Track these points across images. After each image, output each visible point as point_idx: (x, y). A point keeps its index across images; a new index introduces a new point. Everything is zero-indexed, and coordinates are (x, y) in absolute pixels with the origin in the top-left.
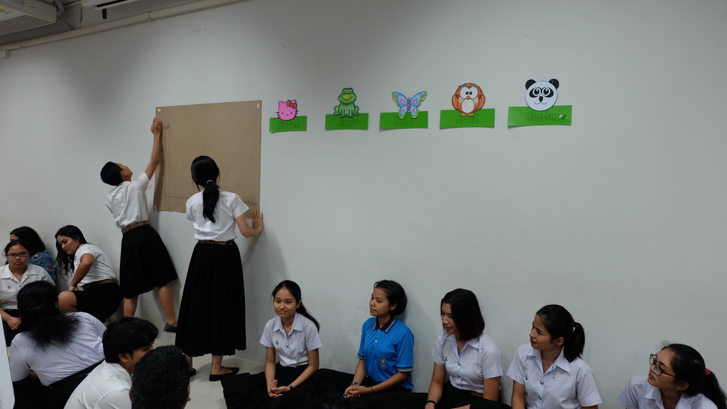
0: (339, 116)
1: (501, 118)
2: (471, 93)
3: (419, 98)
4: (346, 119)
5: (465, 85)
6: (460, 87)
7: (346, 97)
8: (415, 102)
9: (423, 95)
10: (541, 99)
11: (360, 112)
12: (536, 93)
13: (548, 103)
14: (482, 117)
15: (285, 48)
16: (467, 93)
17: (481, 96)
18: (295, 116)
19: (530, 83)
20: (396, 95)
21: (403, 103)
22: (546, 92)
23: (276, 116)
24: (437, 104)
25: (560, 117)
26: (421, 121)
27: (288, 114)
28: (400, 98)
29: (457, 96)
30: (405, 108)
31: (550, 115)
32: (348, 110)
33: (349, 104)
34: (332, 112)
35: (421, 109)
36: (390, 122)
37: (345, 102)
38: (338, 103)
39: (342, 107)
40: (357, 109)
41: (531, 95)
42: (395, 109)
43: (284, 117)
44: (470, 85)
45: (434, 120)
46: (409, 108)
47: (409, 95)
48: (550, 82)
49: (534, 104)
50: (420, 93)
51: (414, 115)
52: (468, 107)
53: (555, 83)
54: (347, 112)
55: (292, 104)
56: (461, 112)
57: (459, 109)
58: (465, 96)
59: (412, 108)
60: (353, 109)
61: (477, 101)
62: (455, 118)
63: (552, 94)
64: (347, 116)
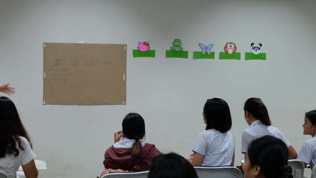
0: (173, 51)
1: (243, 56)
2: (231, 46)
3: (210, 46)
4: (177, 53)
5: (229, 43)
6: (227, 44)
7: (177, 43)
8: (209, 48)
9: (212, 45)
10: (256, 50)
11: (184, 50)
12: (255, 48)
13: (258, 52)
14: (235, 56)
15: (142, 16)
16: (230, 46)
17: (235, 48)
18: (148, 50)
19: (252, 44)
20: (200, 45)
21: (204, 48)
22: (258, 48)
23: (137, 49)
24: (218, 49)
25: (262, 57)
26: (212, 56)
27: (144, 48)
28: (202, 46)
29: (226, 47)
30: (205, 50)
31: (259, 56)
32: (177, 49)
33: (178, 46)
34: (169, 49)
35: (212, 51)
36: (198, 55)
37: (176, 45)
38: (172, 46)
39: (174, 48)
40: (182, 49)
41: (253, 49)
42: (200, 50)
43: (141, 50)
44: (231, 43)
45: (217, 56)
46: (206, 50)
47: (206, 45)
48: (259, 44)
49: (254, 51)
50: (211, 44)
51: (209, 53)
52: (230, 51)
53: (261, 45)
54: (177, 50)
55: (146, 44)
56: (228, 53)
57: (227, 52)
58: (229, 47)
59: (208, 50)
60: (180, 49)
61: (234, 49)
62: (225, 55)
63: (259, 49)
64: (177, 52)
